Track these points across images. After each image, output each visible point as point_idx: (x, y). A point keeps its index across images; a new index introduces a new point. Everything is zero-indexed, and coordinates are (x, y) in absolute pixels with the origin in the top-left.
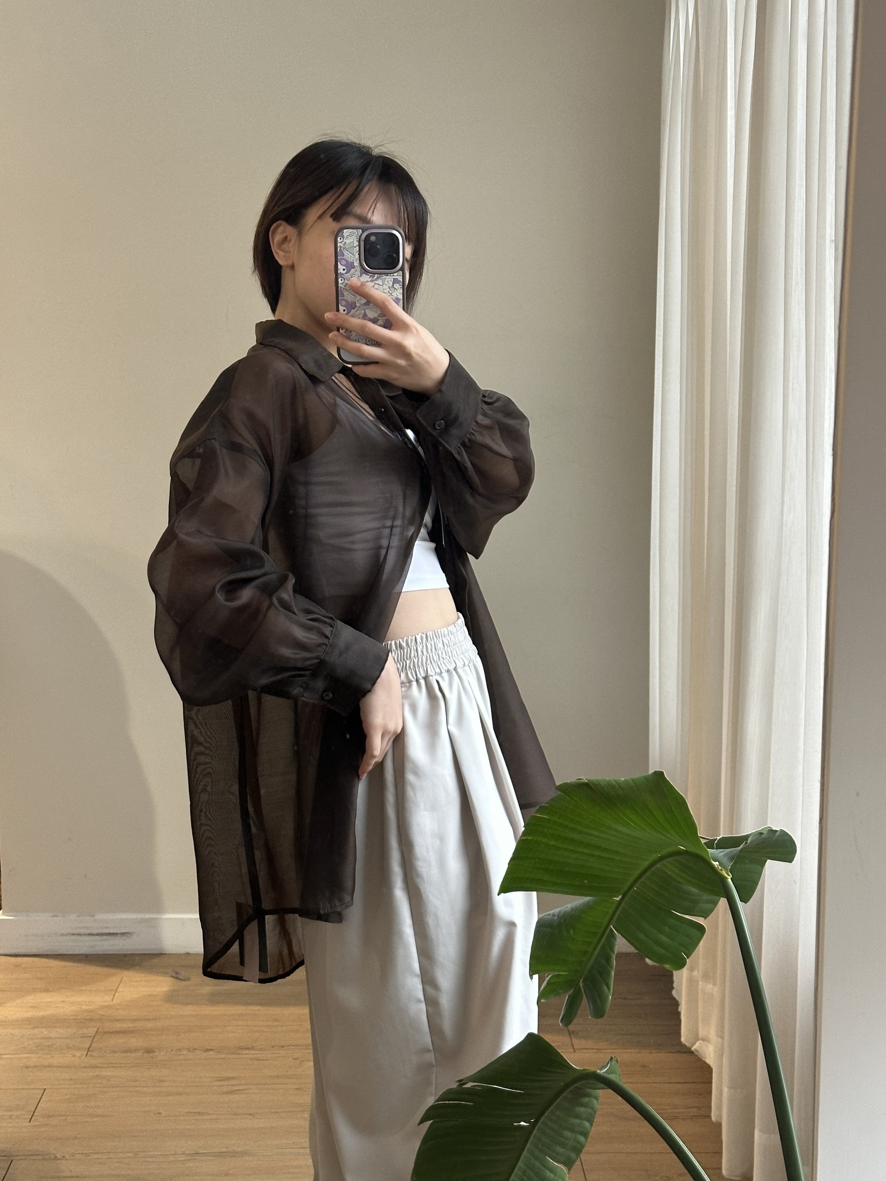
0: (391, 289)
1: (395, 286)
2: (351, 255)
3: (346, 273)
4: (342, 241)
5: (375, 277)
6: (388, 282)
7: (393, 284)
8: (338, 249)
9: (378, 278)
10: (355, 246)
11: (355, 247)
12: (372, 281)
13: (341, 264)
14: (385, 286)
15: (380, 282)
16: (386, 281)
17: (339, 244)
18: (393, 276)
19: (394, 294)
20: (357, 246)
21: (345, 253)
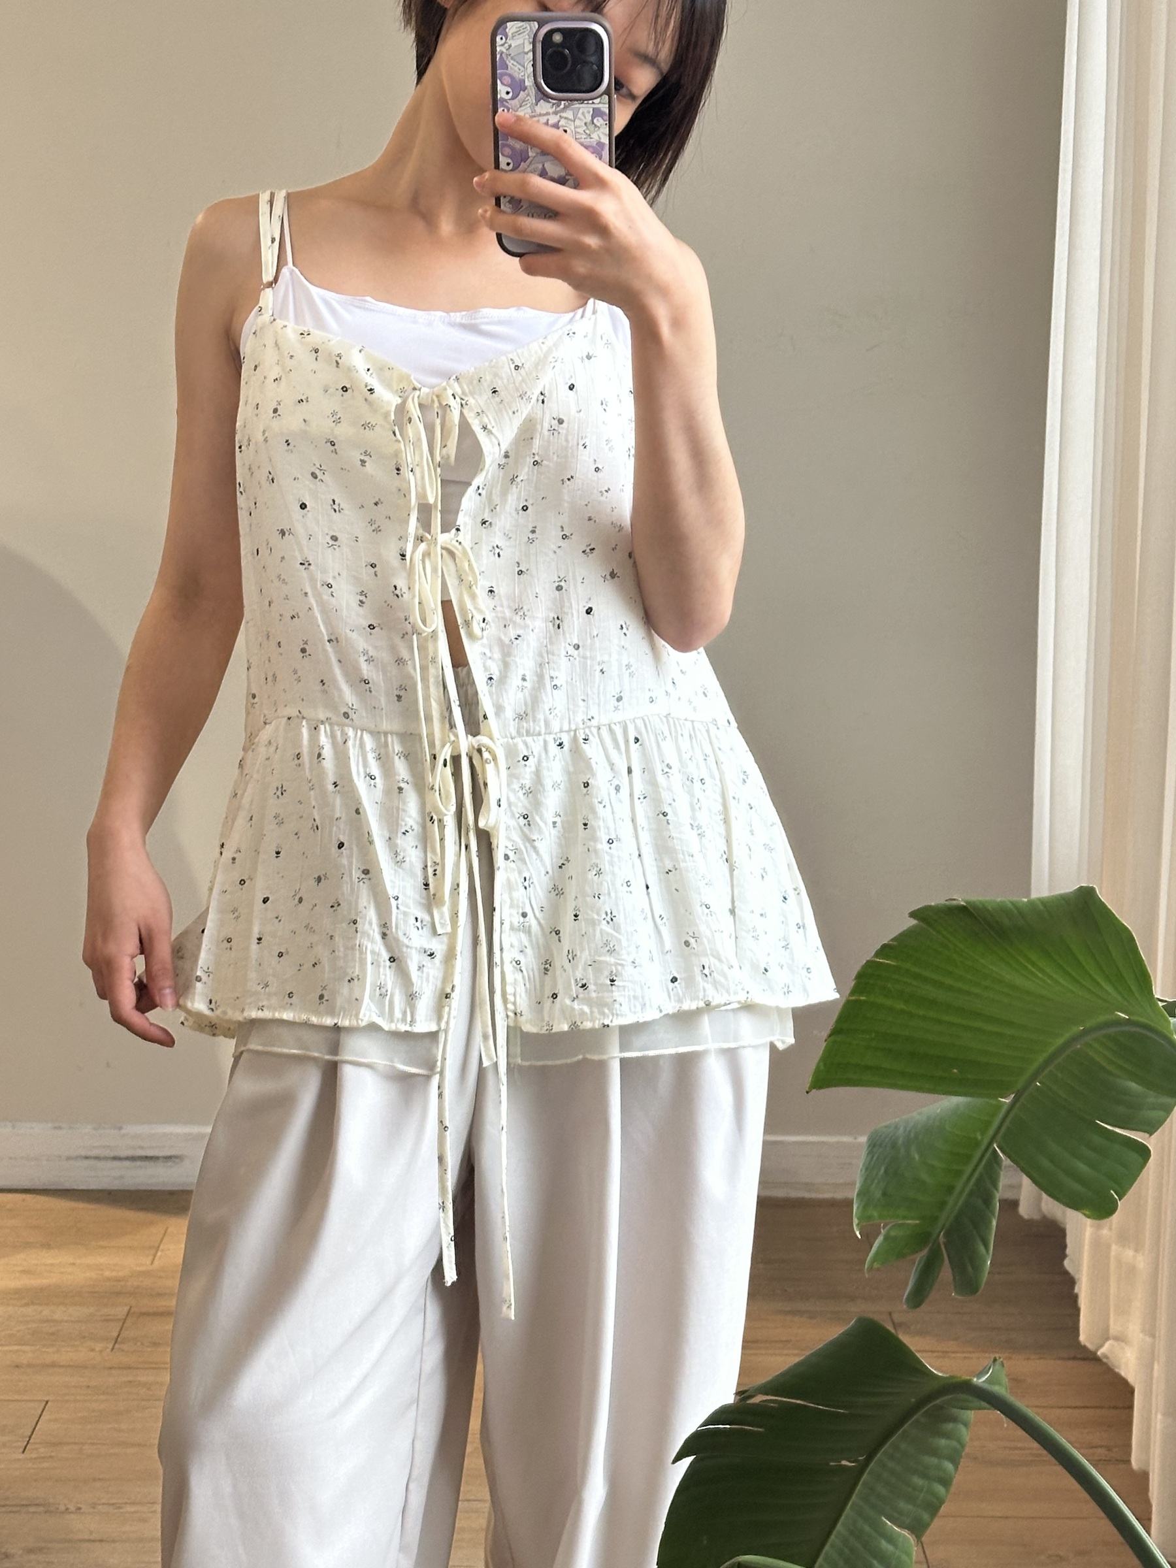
0: (591, 127)
1: (595, 121)
2: (520, 67)
3: (513, 98)
4: (505, 43)
5: (562, 106)
6: (583, 113)
7: (593, 117)
8: (498, 56)
9: (565, 107)
10: (526, 50)
11: (527, 53)
12: (556, 113)
13: (502, 83)
15: (569, 114)
16: (581, 111)
17: (498, 49)
18: (593, 103)
19: (595, 136)
20: (530, 51)
21: (510, 63)
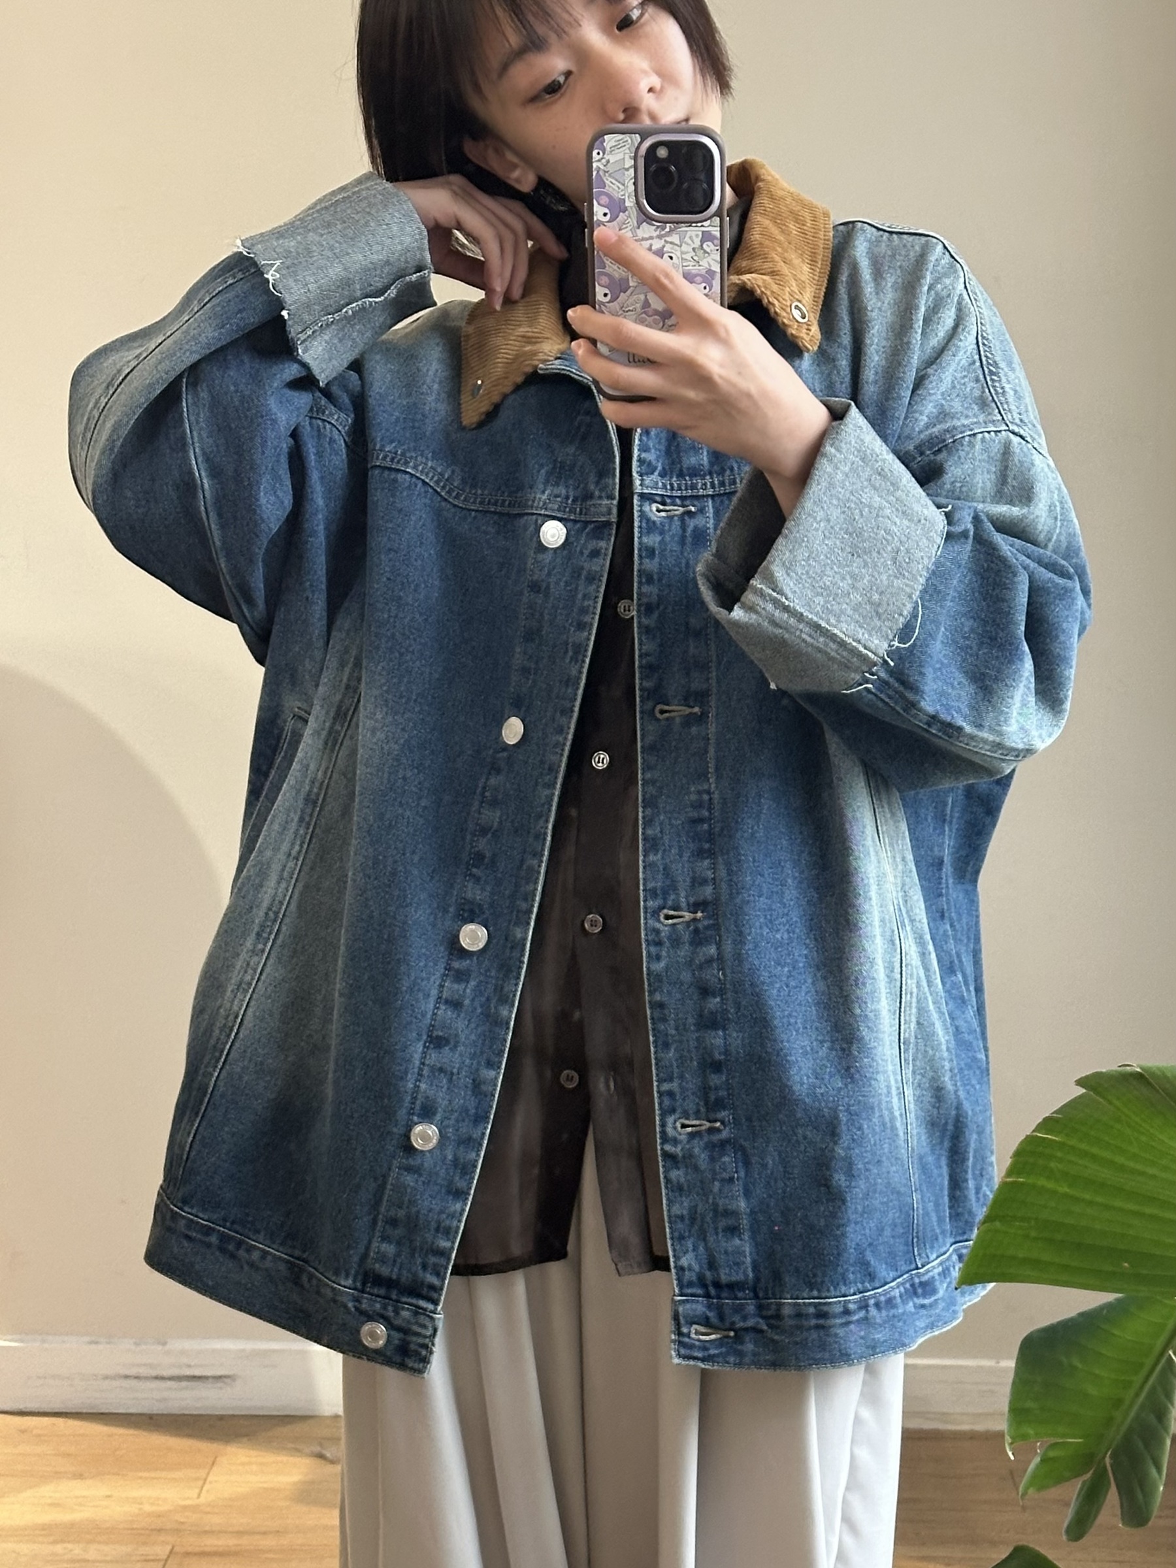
0: (698, 252)
1: (706, 246)
2: (619, 185)
3: (611, 221)
4: (603, 158)
5: (667, 229)
6: (691, 237)
7: (702, 242)
9: (671, 230)
10: (627, 166)
11: (627, 170)
12: (660, 237)
13: (598, 203)
14: (684, 248)
15: (675, 238)
16: (688, 235)
17: (595, 165)
18: (702, 226)
19: (704, 263)
20: (631, 167)
21: (608, 181)
